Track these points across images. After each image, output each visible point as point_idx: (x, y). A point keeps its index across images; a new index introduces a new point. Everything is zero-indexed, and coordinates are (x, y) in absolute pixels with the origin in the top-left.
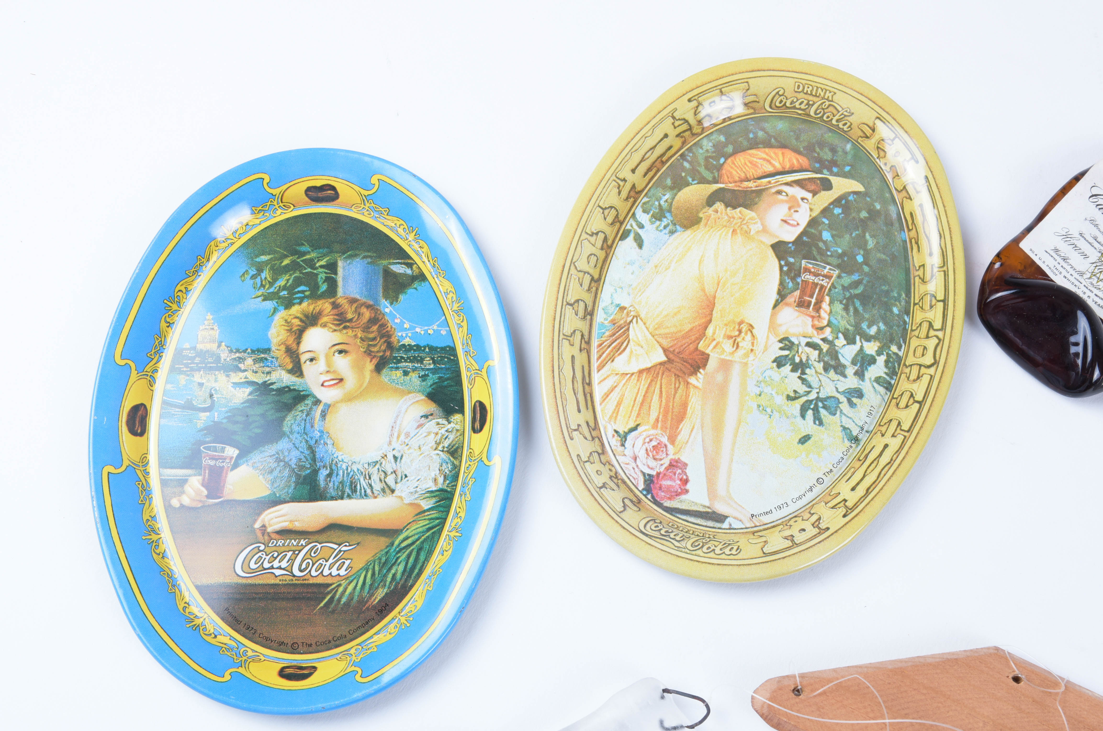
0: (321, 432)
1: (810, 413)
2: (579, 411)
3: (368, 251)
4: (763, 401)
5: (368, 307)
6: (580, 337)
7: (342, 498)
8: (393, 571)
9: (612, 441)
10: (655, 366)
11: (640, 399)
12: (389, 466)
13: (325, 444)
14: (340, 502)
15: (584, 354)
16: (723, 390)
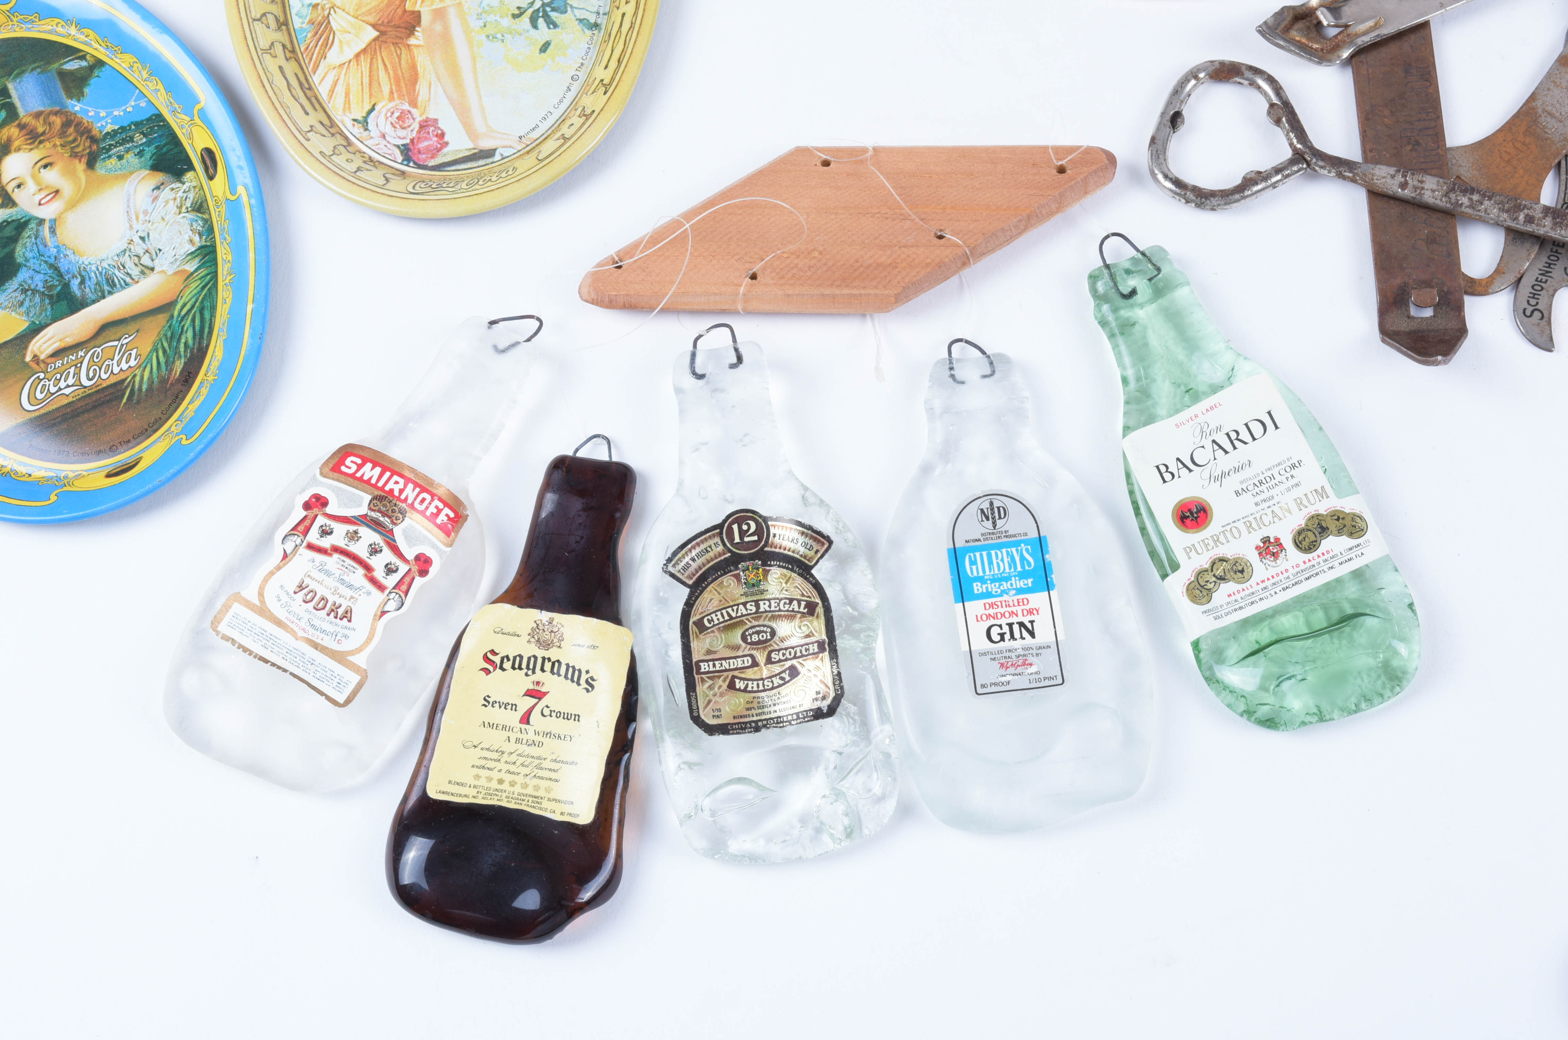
0: (57, 247)
1: (541, 22)
2: (307, 114)
3: (34, 62)
4: (490, 30)
5: (56, 113)
6: (281, 48)
7: (104, 297)
8: (183, 340)
9: (353, 131)
10: (369, 45)
11: (366, 81)
12: (139, 248)
13: (66, 256)
14: (103, 302)
15: (293, 63)
16: (446, 38)
